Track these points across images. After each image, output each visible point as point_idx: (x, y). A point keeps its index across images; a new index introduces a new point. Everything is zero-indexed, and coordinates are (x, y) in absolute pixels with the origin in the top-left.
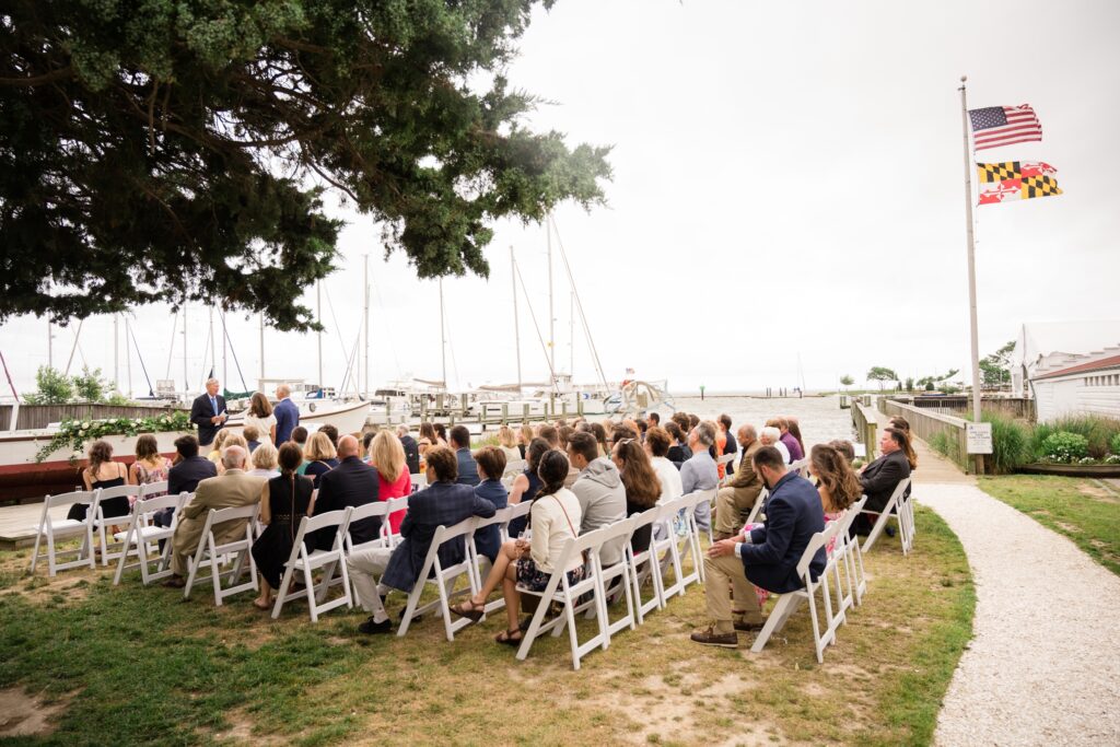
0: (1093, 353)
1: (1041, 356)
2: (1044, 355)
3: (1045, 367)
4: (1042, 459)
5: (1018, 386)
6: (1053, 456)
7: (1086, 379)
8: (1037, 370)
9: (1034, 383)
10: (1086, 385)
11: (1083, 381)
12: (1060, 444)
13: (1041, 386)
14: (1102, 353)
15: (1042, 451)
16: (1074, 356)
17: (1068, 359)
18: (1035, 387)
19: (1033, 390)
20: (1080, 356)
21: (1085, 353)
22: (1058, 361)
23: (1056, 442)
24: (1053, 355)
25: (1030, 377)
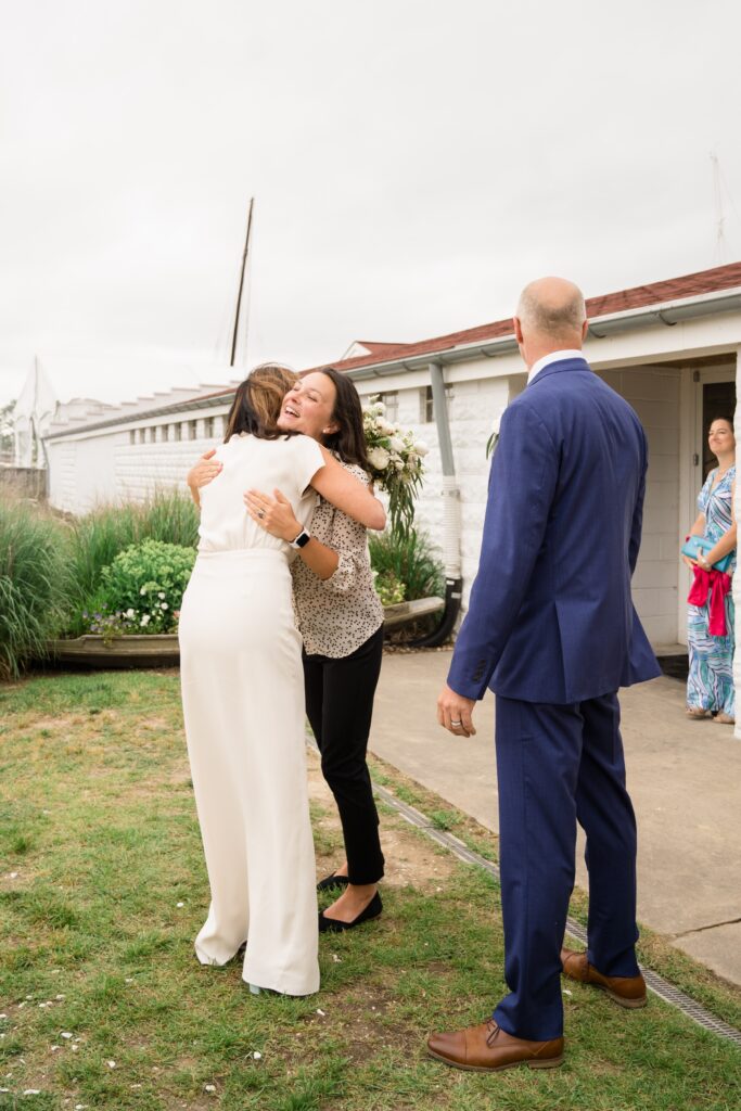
0: (124, 404)
1: (58, 404)
2: (61, 402)
3: (64, 419)
4: (104, 624)
5: (23, 449)
6: (130, 613)
7: (133, 432)
8: (53, 424)
9: (47, 444)
10: (133, 443)
11: (127, 436)
12: (148, 578)
13: (59, 447)
14: (134, 404)
15: (99, 601)
16: (100, 405)
17: (93, 409)
18: (49, 451)
19: (45, 454)
20: (109, 407)
21: (116, 403)
22: (80, 412)
23: (138, 571)
24: (74, 402)
25: (41, 434)
